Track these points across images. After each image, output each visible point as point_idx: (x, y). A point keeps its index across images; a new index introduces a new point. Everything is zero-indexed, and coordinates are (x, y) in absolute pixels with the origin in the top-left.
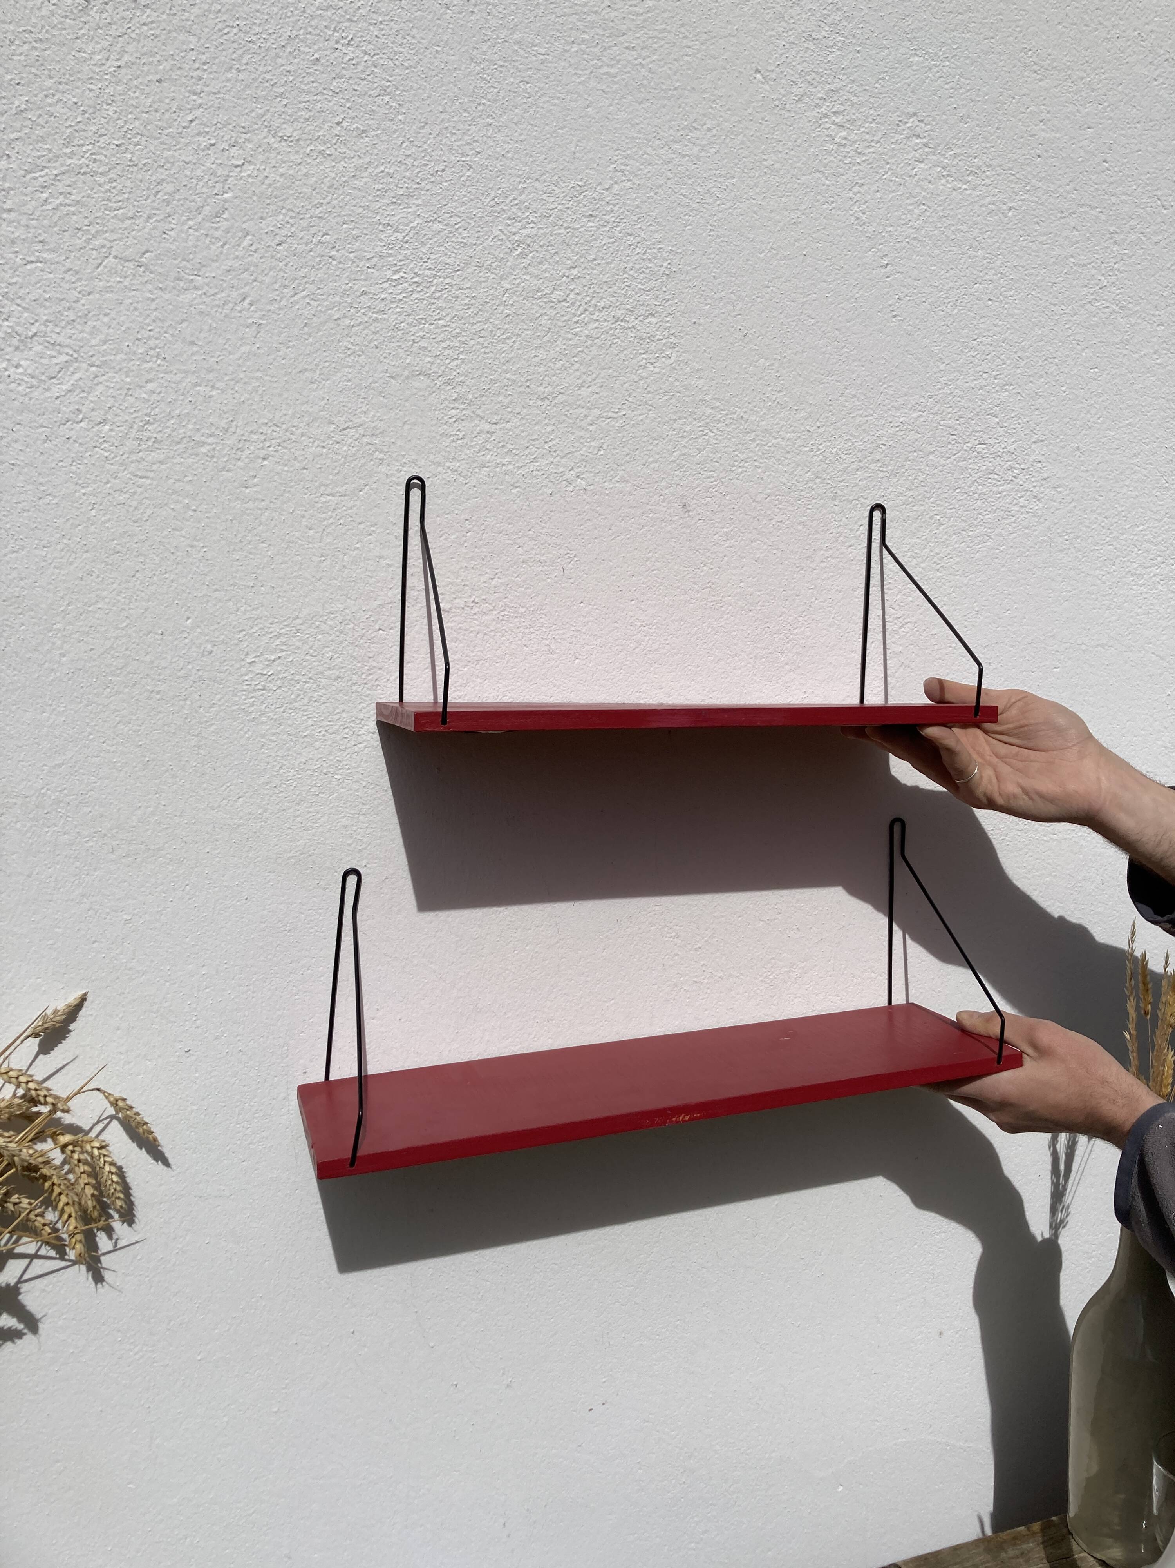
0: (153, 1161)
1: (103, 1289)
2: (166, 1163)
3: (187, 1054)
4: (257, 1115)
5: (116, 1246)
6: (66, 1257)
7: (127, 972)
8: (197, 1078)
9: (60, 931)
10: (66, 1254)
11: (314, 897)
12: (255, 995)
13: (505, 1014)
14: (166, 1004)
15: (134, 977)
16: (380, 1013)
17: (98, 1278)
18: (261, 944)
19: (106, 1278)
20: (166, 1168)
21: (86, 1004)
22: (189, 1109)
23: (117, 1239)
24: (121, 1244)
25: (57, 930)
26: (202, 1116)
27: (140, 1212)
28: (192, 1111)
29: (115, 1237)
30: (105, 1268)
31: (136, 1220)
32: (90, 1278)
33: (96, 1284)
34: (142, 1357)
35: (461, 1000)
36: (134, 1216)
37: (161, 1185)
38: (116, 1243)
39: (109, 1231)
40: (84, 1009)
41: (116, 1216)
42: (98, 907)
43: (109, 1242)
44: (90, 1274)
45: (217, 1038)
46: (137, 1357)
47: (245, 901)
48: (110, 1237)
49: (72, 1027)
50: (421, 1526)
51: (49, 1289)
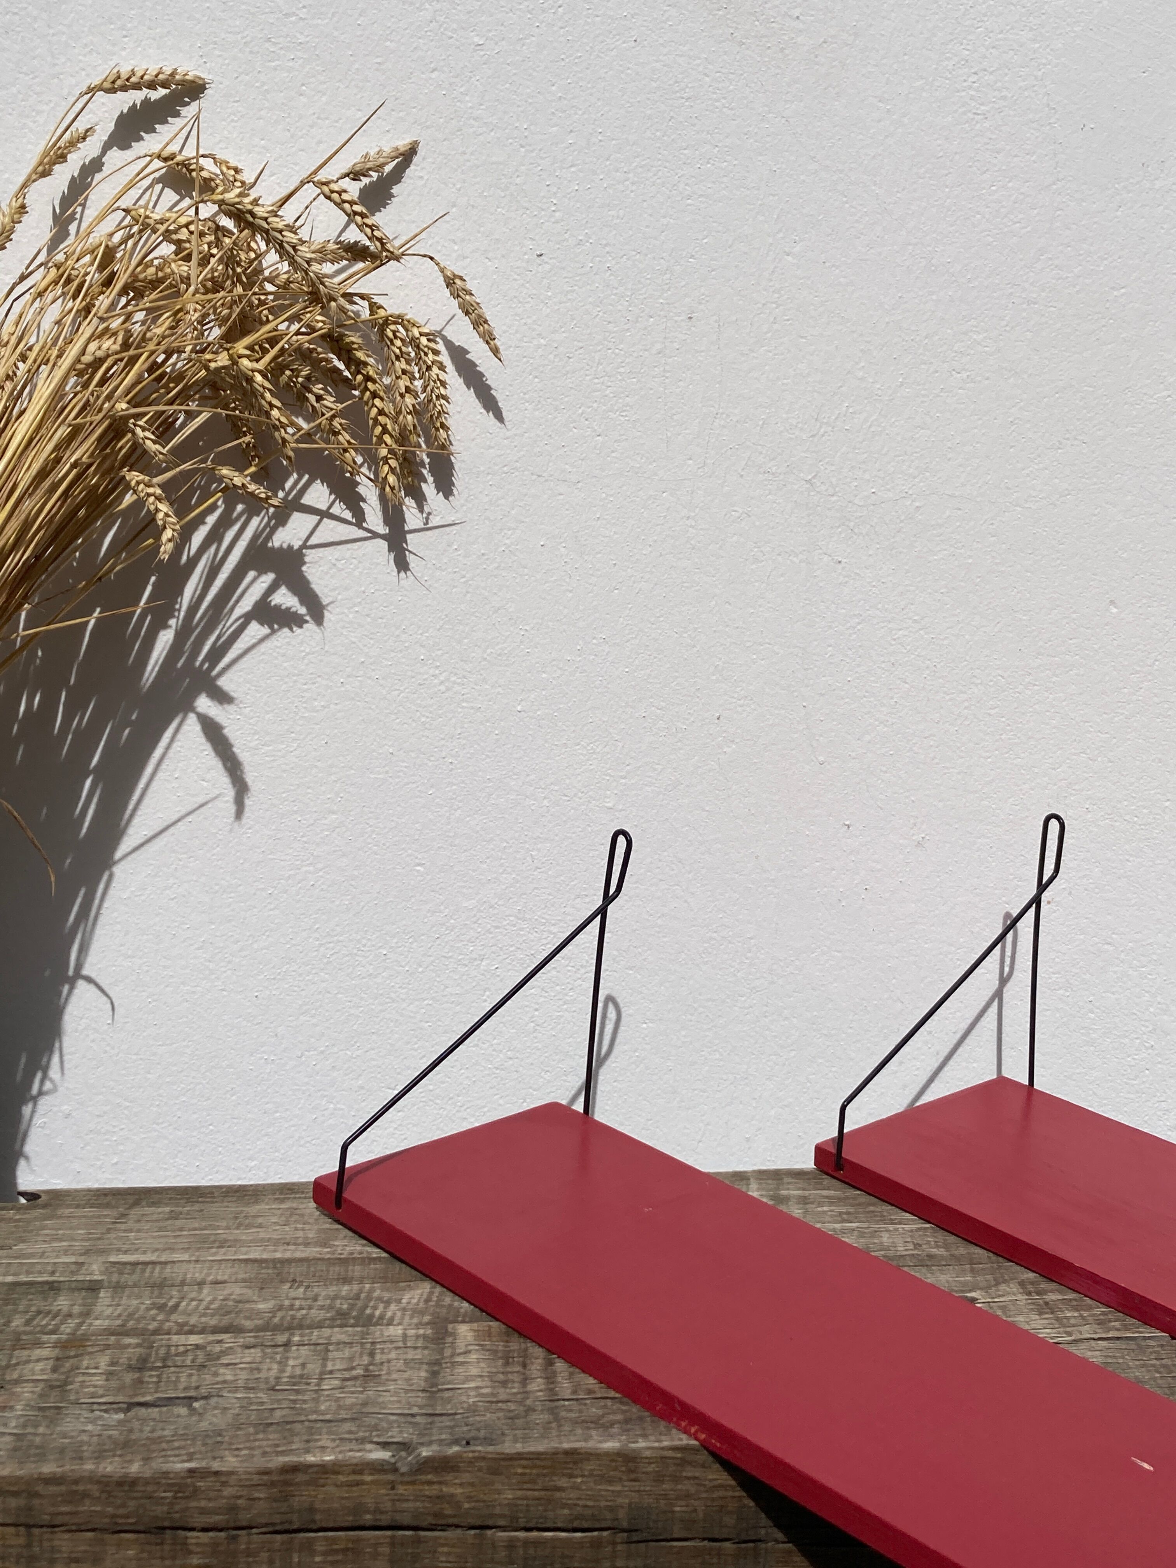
0: (483, 410)
1: (406, 580)
2: (499, 416)
3: (539, 260)
4: (622, 370)
5: (427, 523)
6: (364, 525)
7: (472, 122)
8: (550, 298)
9: (392, 45)
10: (365, 520)
11: (726, 53)
12: (634, 188)
13: (969, 280)
14: (518, 181)
15: (480, 130)
16: (797, 249)
17: (402, 565)
18: (649, 112)
19: (411, 566)
20: (498, 424)
21: (416, 159)
22: (535, 342)
23: (429, 514)
24: (434, 521)
25: (388, 43)
26: (551, 357)
27: (460, 478)
28: (539, 346)
29: (426, 509)
30: (410, 552)
31: (455, 491)
32: (392, 562)
33: (399, 572)
34: (448, 689)
35: (910, 247)
36: (453, 485)
37: (490, 447)
38: (427, 519)
39: (420, 499)
40: (412, 167)
41: (430, 479)
42: (442, 19)
43: (419, 515)
44: (392, 555)
45: (580, 243)
46: (443, 688)
47: (633, 44)
48: (421, 509)
49: (395, 190)
50: (786, 1019)
51: (339, 565)
